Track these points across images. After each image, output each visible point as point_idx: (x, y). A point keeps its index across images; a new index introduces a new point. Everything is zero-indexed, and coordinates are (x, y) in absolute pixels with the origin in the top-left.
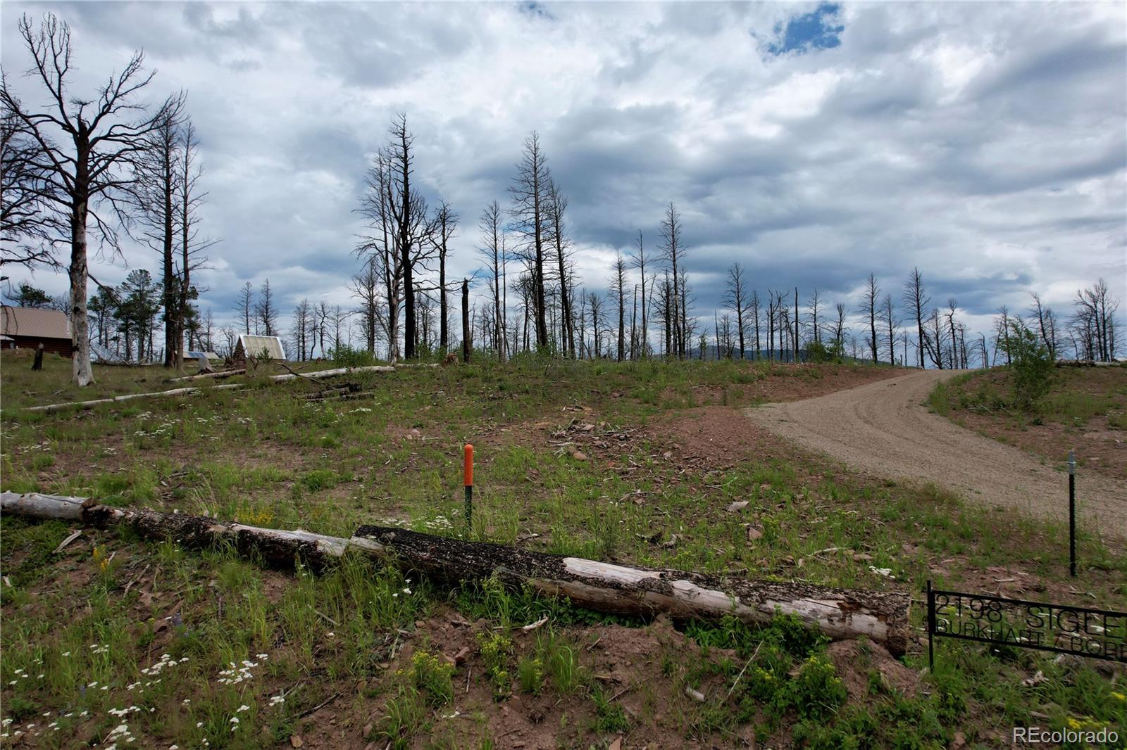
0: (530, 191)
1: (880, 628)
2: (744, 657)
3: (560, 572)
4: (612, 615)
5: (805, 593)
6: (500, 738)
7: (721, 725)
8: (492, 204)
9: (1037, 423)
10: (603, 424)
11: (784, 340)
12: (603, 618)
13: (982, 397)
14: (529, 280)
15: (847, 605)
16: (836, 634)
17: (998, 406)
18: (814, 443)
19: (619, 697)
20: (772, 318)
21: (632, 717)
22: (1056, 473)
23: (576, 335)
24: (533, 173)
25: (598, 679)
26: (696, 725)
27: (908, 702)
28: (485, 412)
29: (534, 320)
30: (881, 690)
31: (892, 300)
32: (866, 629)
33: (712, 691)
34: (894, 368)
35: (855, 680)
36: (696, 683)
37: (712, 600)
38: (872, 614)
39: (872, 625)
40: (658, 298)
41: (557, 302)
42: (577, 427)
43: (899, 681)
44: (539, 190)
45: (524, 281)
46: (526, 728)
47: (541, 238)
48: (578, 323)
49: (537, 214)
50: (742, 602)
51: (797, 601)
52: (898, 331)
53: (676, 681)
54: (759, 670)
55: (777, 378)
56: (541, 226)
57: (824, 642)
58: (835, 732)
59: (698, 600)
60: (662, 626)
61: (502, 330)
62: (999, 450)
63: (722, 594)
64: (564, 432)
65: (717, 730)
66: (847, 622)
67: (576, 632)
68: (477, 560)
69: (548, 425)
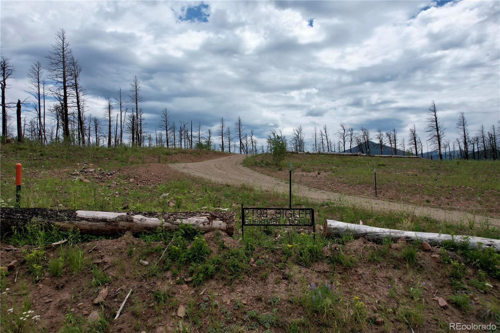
0: (60, 59)
1: (224, 225)
2: (166, 244)
3: (74, 217)
4: (102, 235)
5: (193, 215)
6: (36, 300)
7: (156, 273)
8: (36, 63)
9: (280, 170)
10: (99, 169)
11: (186, 144)
12: (98, 238)
13: (262, 161)
14: (60, 107)
15: (211, 218)
16: (206, 230)
17: (267, 164)
18: (197, 174)
19: (106, 269)
20: (181, 133)
21: (113, 277)
22: (286, 184)
23: (86, 138)
24: (62, 51)
25: (94, 263)
26: (145, 275)
27: (233, 250)
28: (31, 166)
29: (62, 128)
30: (224, 248)
31: (230, 129)
32: (218, 226)
33: (152, 260)
34: (229, 154)
35: (214, 246)
36: (144, 257)
37: (152, 222)
38: (221, 220)
39: (220, 224)
40: (128, 121)
41: (75, 120)
42: (85, 170)
43: (231, 244)
44: (65, 60)
45: (57, 108)
46: (52, 292)
47: (67, 85)
48: (87, 132)
49: (64, 72)
50: (166, 221)
51: (190, 218)
52: (232, 143)
53: (135, 258)
54: (174, 247)
55: (183, 154)
56: (67, 79)
57: (201, 234)
58: (205, 265)
59: (145, 223)
60: (128, 236)
61: (43, 133)
62: (268, 178)
63: (156, 219)
64: (78, 173)
65: (155, 275)
66: (211, 224)
67: (83, 244)
68: (23, 216)
69: (69, 170)
